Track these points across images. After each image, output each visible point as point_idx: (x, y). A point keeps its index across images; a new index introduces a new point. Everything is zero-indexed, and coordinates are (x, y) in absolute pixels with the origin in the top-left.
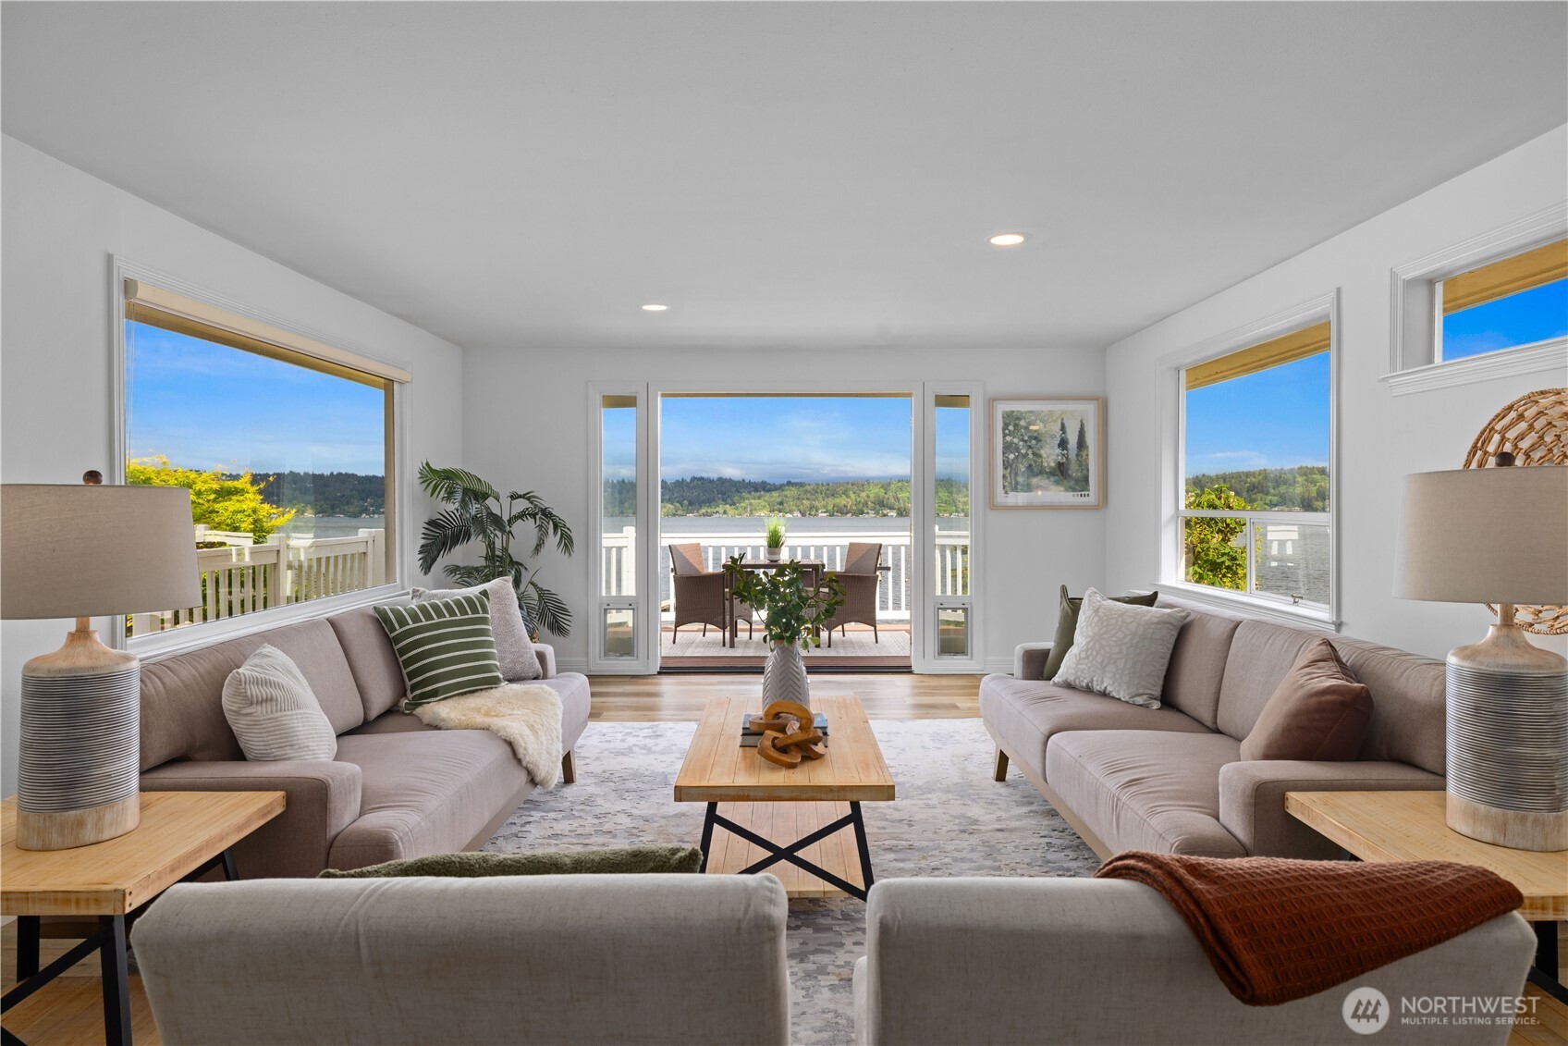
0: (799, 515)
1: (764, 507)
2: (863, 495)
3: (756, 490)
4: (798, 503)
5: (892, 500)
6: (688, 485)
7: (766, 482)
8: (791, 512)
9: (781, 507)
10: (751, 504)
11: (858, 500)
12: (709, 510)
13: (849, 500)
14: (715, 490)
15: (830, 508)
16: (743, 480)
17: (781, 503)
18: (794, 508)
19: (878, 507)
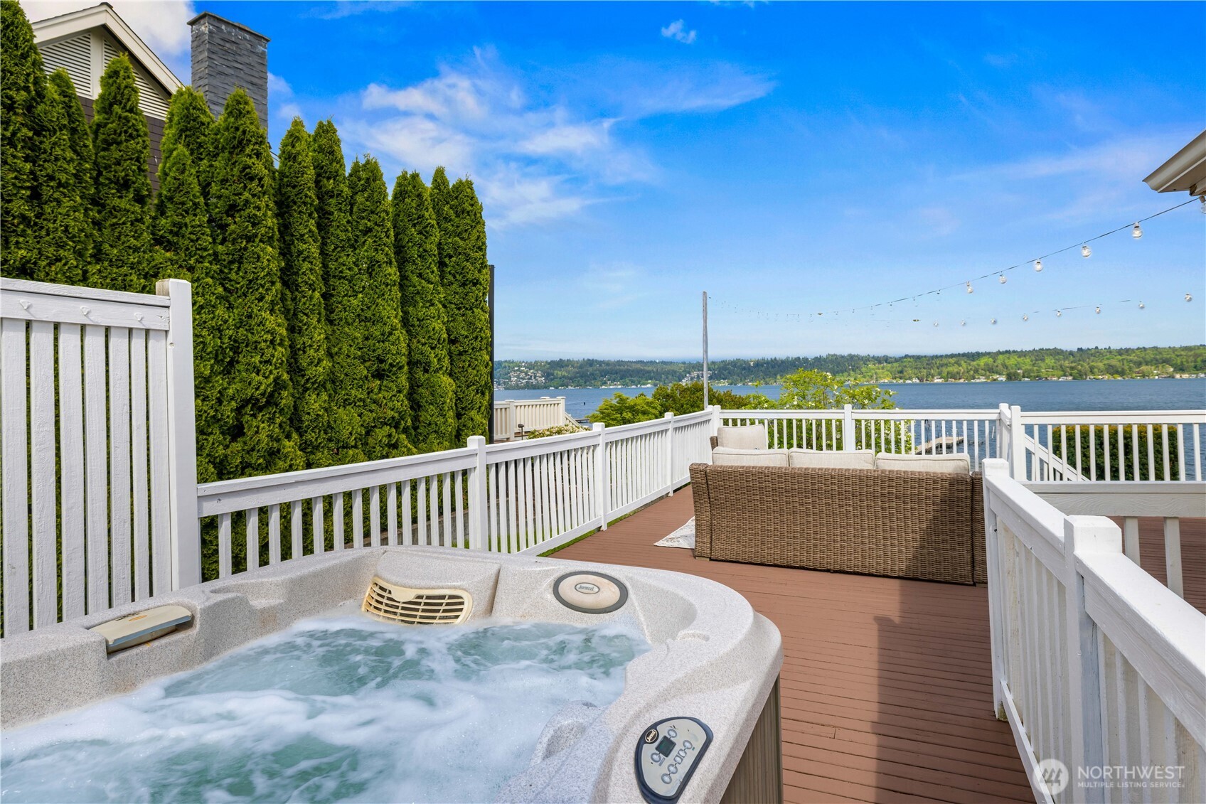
0: (918, 381)
1: (887, 375)
2: (975, 363)
3: (880, 363)
4: (916, 371)
5: (1000, 366)
6: (825, 360)
7: (887, 356)
8: (910, 378)
9: (901, 375)
10: (876, 373)
11: (969, 368)
12: (842, 379)
13: (961, 368)
14: (846, 363)
15: (945, 374)
16: (869, 355)
17: (901, 372)
18: (913, 375)
19: (988, 373)
